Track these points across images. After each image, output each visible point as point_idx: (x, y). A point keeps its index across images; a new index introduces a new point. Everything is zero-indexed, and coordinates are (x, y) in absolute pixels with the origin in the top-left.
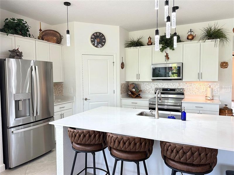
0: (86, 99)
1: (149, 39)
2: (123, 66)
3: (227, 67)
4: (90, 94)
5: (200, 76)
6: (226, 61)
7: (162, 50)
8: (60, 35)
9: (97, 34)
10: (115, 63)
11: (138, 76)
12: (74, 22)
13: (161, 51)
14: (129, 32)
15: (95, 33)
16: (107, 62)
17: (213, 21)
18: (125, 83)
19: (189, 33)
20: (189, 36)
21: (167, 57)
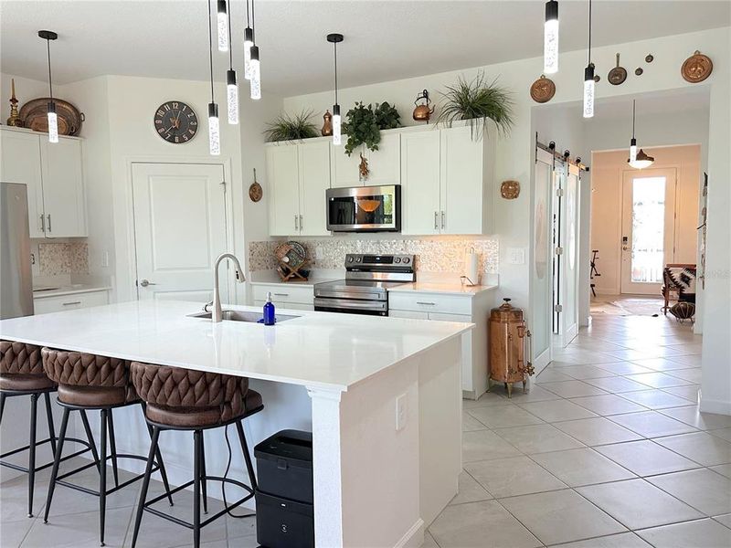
0: (145, 284)
1: (325, 118)
2: (255, 193)
3: (516, 197)
4: (158, 269)
5: (440, 219)
6: (515, 180)
7: (350, 148)
8: (75, 110)
9: (171, 107)
10: (228, 187)
11: (299, 221)
12: (108, 76)
13: (347, 152)
14: (285, 99)
15: (165, 104)
16: (206, 180)
17: (474, 69)
18: (270, 240)
19: (419, 103)
20: (418, 108)
21: (364, 169)
